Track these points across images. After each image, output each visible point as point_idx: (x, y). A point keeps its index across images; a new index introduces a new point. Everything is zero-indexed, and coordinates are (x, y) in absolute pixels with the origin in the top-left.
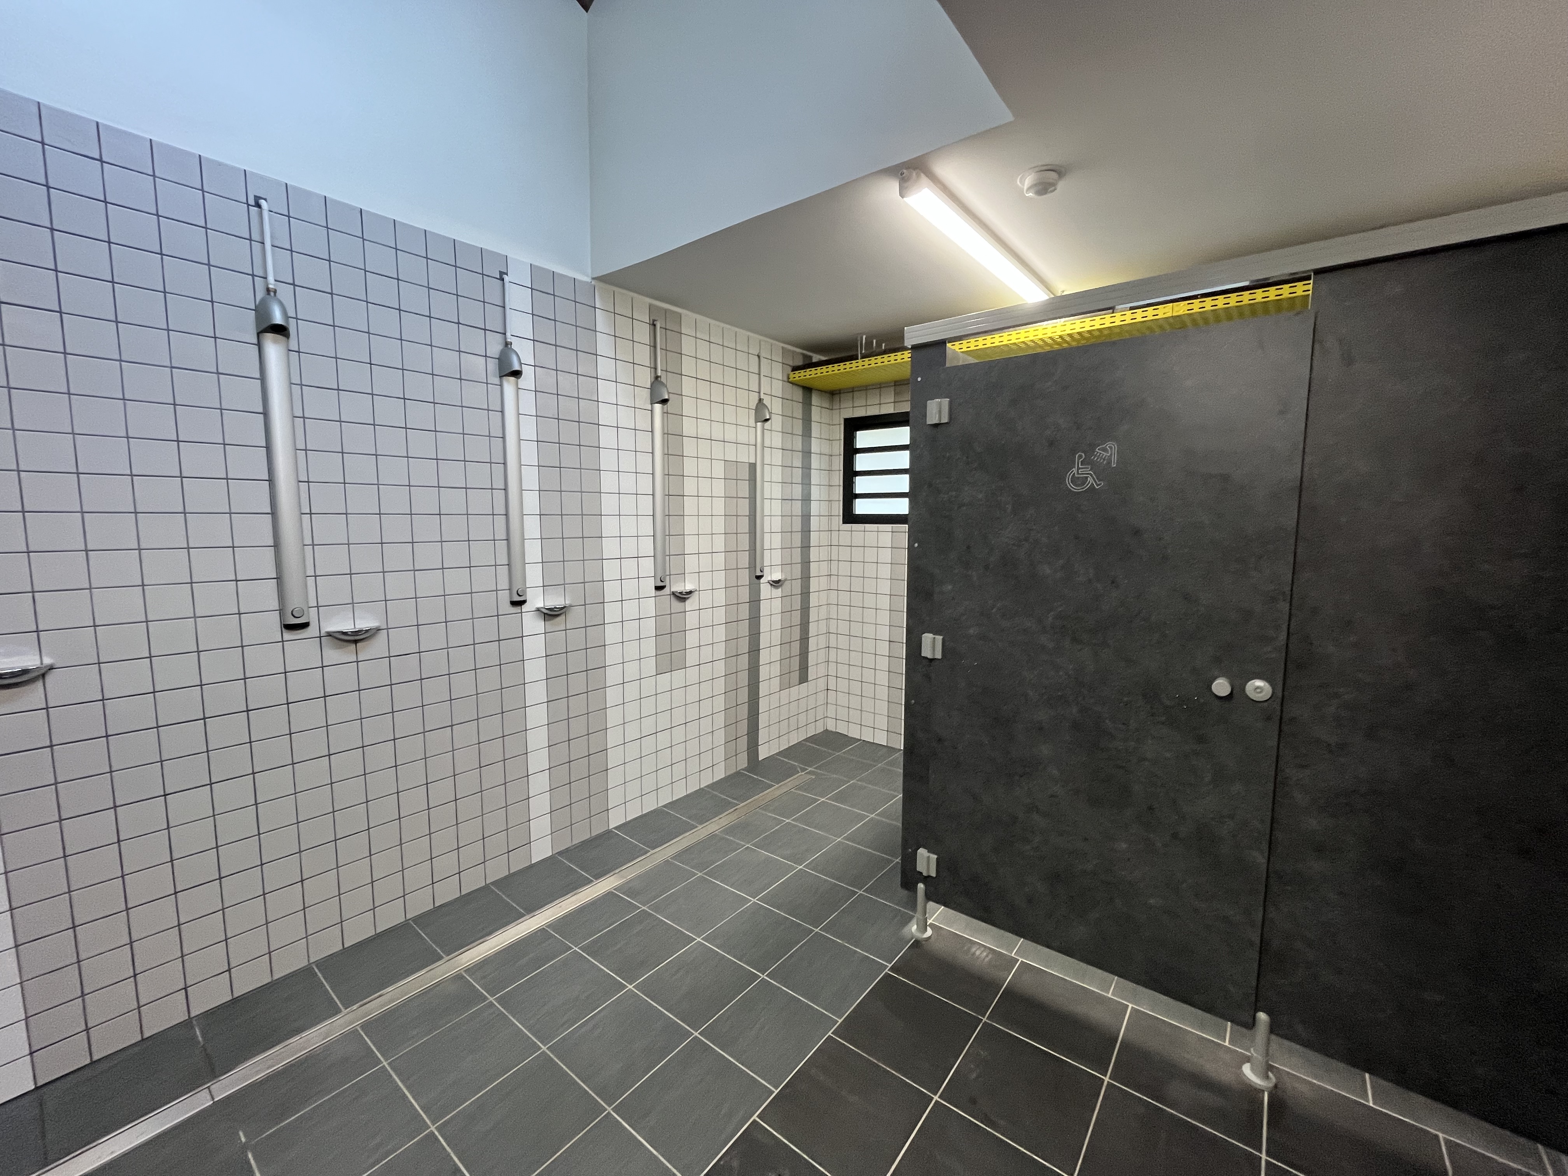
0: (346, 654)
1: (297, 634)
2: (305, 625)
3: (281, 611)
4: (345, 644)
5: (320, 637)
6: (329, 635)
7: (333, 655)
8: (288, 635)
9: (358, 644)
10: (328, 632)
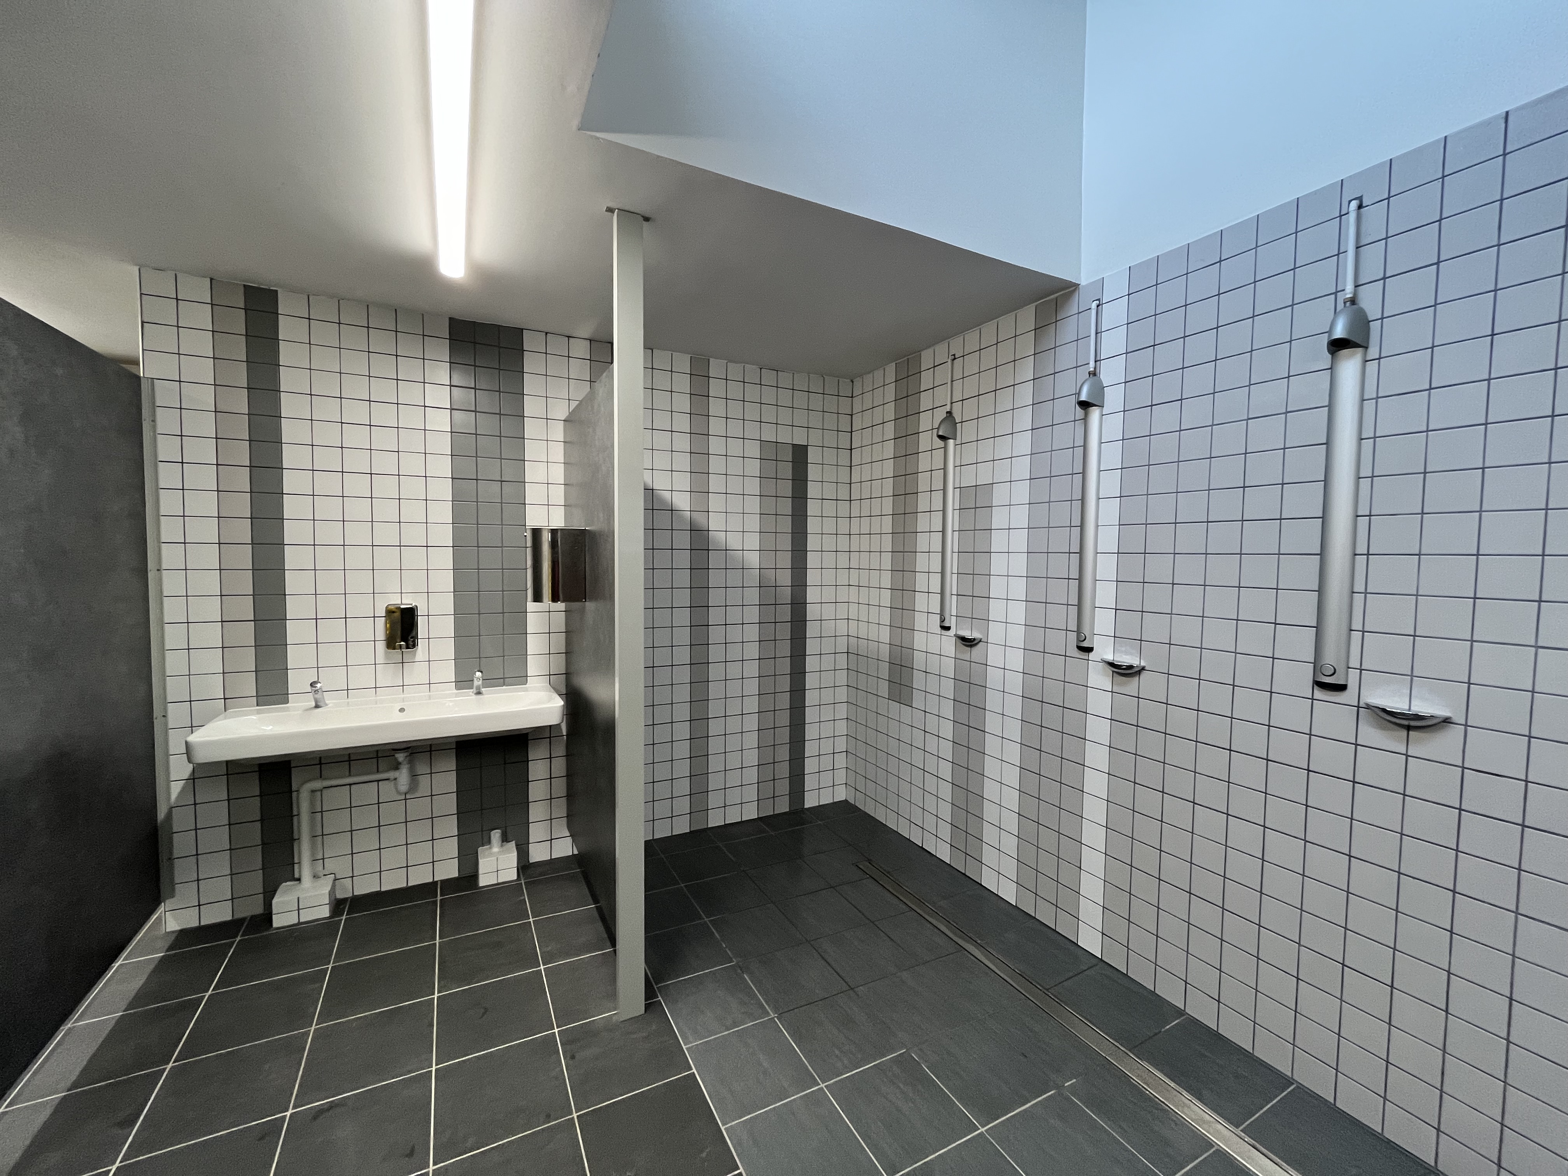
0: (1393, 740)
1: (1331, 696)
2: (1342, 688)
3: (1316, 664)
4: (1393, 726)
5: (1358, 707)
6: (1368, 707)
7: (1371, 734)
8: (1319, 694)
9: (1411, 732)
10: (1367, 704)
